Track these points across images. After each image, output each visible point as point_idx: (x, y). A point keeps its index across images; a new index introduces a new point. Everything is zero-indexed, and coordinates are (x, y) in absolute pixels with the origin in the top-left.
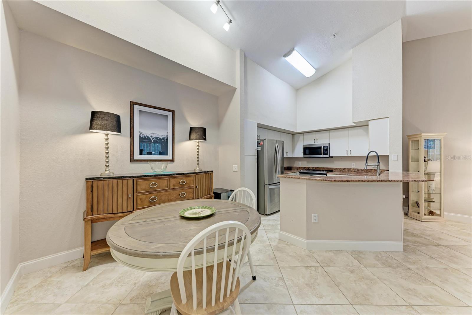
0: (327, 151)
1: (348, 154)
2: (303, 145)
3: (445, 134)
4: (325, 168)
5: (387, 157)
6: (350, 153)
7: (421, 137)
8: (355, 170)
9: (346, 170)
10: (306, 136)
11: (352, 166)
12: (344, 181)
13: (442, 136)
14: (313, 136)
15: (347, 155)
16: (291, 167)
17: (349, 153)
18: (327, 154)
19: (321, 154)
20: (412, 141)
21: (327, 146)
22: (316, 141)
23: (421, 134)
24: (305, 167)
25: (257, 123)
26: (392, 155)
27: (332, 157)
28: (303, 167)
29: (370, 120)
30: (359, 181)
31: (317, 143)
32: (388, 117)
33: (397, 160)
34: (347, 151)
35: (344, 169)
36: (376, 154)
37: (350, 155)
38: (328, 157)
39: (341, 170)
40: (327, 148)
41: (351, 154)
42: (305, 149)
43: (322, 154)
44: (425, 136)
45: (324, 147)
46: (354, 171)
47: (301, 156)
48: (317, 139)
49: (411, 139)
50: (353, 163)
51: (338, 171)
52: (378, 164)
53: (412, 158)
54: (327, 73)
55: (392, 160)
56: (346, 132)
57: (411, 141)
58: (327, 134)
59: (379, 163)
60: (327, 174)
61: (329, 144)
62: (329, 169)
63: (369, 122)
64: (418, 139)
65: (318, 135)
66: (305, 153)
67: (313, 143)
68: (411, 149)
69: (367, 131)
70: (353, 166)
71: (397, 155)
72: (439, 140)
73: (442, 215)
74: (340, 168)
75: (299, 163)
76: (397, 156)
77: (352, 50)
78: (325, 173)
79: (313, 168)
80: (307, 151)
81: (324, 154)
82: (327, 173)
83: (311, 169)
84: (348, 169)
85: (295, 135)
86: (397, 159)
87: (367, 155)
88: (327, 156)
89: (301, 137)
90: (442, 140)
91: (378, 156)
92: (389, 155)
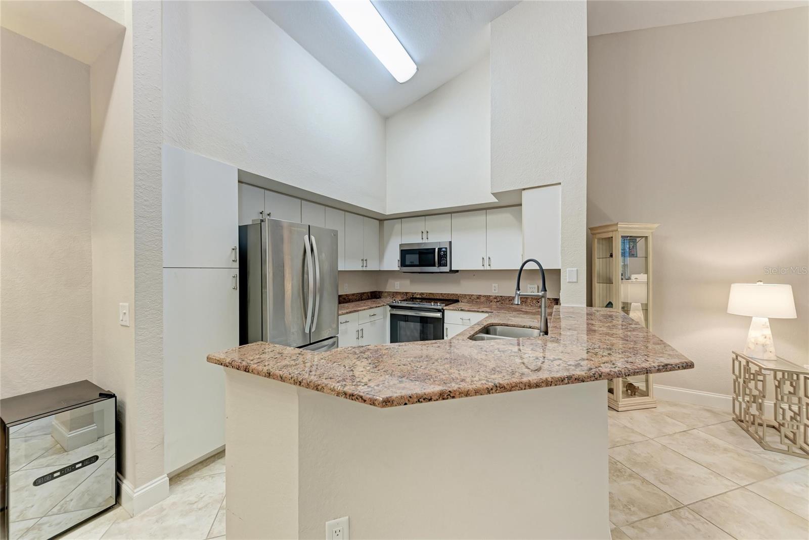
0: (446, 258)
1: (485, 266)
2: (401, 245)
3: (656, 225)
4: (445, 294)
5: (557, 272)
6: (488, 264)
7: (617, 230)
8: (498, 300)
9: (483, 299)
10: (408, 225)
11: (493, 291)
12: (430, 400)
13: (651, 231)
14: (420, 224)
15: (482, 268)
16: (380, 292)
17: (486, 263)
18: (446, 266)
19: (434, 265)
20: (599, 239)
21: (446, 248)
22: (425, 236)
23: (617, 224)
24: (406, 293)
25: (238, 169)
26: (568, 269)
27: (457, 271)
28: (403, 293)
29: (524, 189)
30: (489, 391)
31: (426, 241)
32: (560, 184)
33: (575, 280)
34: (483, 259)
35: (479, 297)
36: (537, 267)
37: (488, 268)
38: (448, 271)
39: (472, 298)
40: (446, 252)
41: (491, 265)
42: (405, 253)
43: (437, 265)
44: (626, 228)
45: (440, 249)
46: (495, 300)
47: (397, 268)
48: (427, 232)
49: (598, 236)
50: (494, 285)
51: (468, 302)
52: (543, 292)
53: (599, 276)
54: (443, 85)
55: (568, 280)
56: (480, 218)
57: (596, 240)
58: (445, 221)
59: (545, 290)
60: (444, 310)
61: (450, 243)
62: (451, 298)
63: (523, 192)
64: (610, 235)
65: (431, 223)
66: (403, 263)
67: (420, 241)
68: (596, 258)
69: (519, 217)
70: (495, 290)
71: (577, 270)
72: (644, 238)
73: (651, 393)
74: (472, 295)
75: (396, 283)
76: (576, 272)
77: (490, 23)
78: (440, 308)
79: (422, 294)
80: (409, 258)
81: (440, 265)
82: (444, 308)
83: (418, 296)
84: (485, 296)
85: (385, 222)
86: (577, 279)
87: (519, 268)
88: (447, 269)
89: (397, 225)
90: (650, 240)
91: (542, 271)
92: (560, 270)
